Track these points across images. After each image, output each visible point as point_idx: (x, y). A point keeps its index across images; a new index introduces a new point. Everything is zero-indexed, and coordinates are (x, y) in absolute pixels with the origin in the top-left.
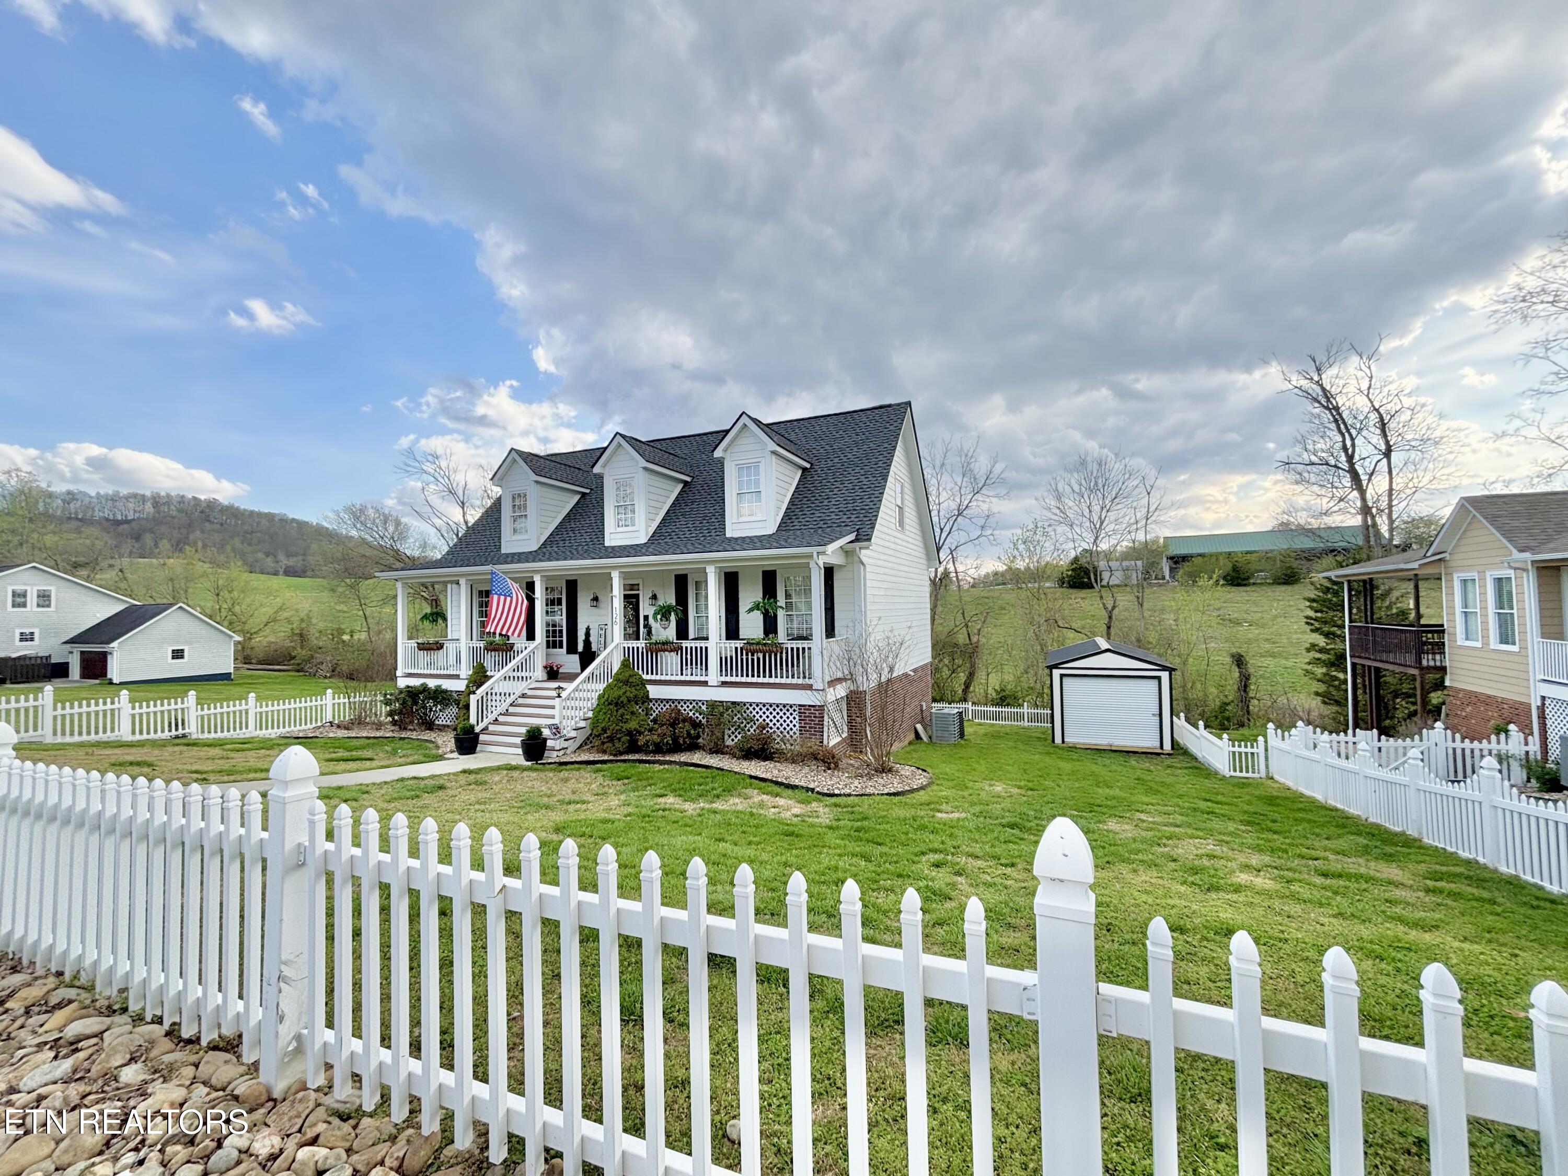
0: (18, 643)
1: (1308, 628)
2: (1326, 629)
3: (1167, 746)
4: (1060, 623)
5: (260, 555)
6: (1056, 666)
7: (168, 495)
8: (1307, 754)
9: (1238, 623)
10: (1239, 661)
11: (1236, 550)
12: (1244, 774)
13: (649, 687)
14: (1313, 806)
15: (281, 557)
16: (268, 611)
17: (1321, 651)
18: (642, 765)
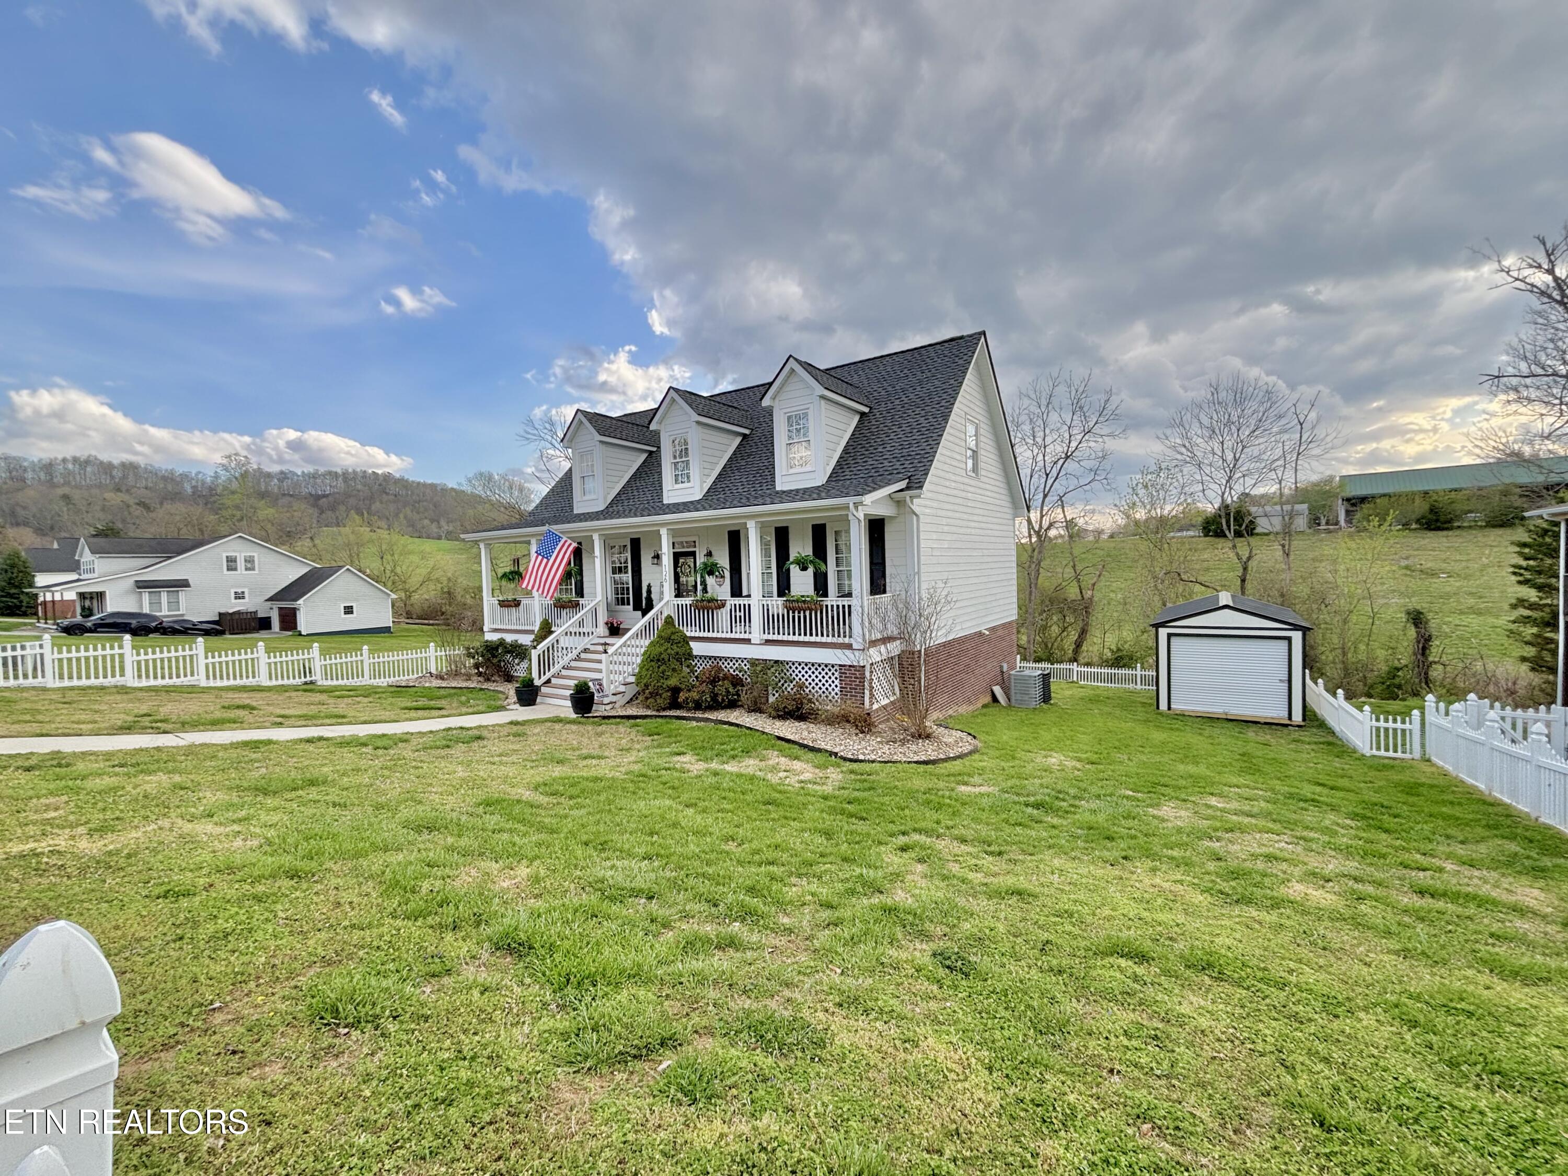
0: (233, 601)
1: (1514, 578)
2: (1541, 580)
3: (1297, 717)
4: (1184, 577)
5: (426, 522)
6: (1163, 625)
7: (354, 471)
8: (1471, 733)
9: (1433, 574)
10: (1417, 618)
11: (1438, 487)
12: (1391, 754)
13: (692, 644)
14: (1474, 798)
15: (443, 523)
16: (423, 571)
17: (1532, 607)
18: (678, 722)
